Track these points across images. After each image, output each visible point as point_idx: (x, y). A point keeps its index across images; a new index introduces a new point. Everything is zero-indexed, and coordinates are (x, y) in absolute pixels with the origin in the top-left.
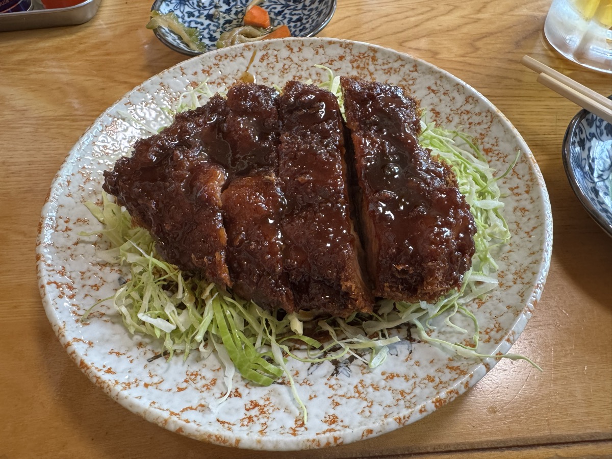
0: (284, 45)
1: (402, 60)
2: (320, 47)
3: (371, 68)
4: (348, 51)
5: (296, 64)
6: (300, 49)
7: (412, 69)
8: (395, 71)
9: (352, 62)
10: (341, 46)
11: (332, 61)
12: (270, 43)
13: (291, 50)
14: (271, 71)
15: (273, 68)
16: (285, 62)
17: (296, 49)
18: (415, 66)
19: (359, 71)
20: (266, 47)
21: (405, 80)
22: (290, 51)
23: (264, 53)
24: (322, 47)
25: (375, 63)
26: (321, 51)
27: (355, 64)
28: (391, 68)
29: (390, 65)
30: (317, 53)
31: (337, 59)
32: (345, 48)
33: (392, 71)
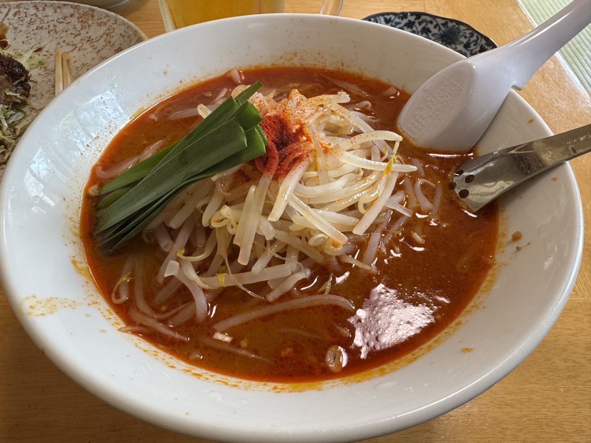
0: (32, 6)
1: (109, 17)
2: (58, 8)
3: (90, 22)
5: (40, 19)
6: (44, 9)
7: (113, 22)
8: (104, 24)
9: (78, 18)
10: (72, 7)
11: (65, 17)
12: (21, 4)
13: (38, 9)
14: (21, 23)
15: (22, 21)
16: (32, 17)
17: (41, 9)
18: (115, 20)
19: (83, 24)
20: (18, 6)
21: (109, 29)
22: (36, 10)
23: (17, 10)
24: (59, 7)
25: (93, 18)
26: (58, 10)
27: (80, 20)
28: (102, 22)
29: (102, 20)
30: (56, 12)
31: (69, 16)
32: (75, 9)
33: (103, 24)
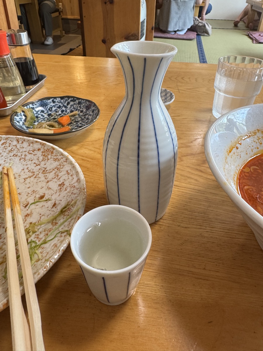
0: (16, 139)
1: (63, 155)
2: (32, 143)
3: (49, 157)
4: (43, 147)
5: (18, 149)
6: (22, 142)
7: (65, 161)
8: (58, 160)
9: (42, 152)
10: (41, 144)
11: (34, 150)
12: (9, 137)
13: (18, 142)
14: (5, 150)
16: (13, 147)
17: (20, 142)
18: (67, 159)
19: (44, 157)
20: (7, 139)
21: (60, 165)
23: (5, 141)
25: (52, 154)
26: (31, 145)
27: (43, 154)
28: (57, 158)
30: (29, 145)
31: (37, 150)
